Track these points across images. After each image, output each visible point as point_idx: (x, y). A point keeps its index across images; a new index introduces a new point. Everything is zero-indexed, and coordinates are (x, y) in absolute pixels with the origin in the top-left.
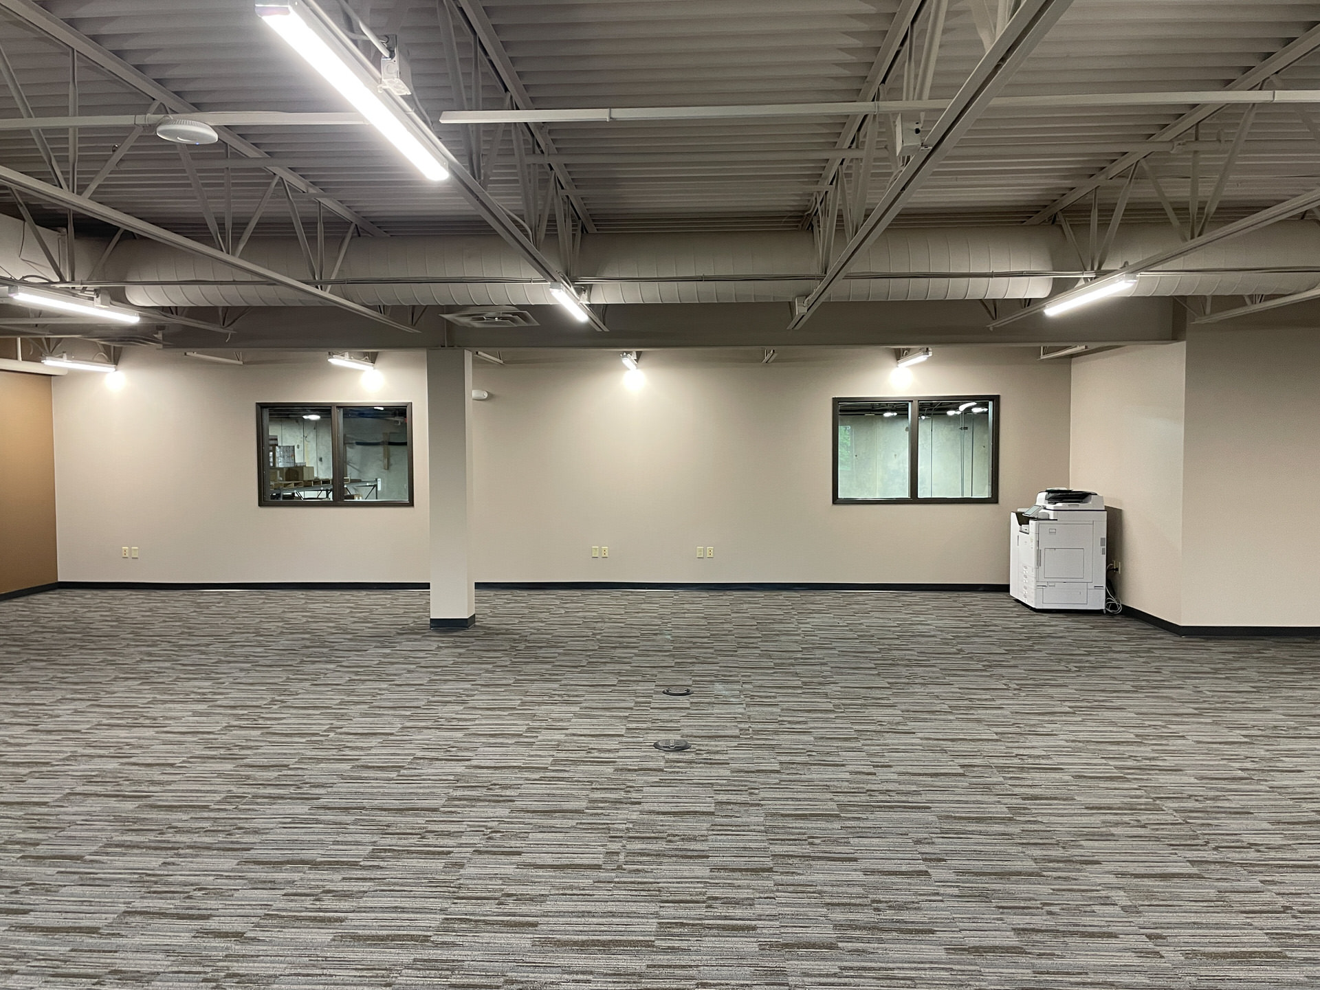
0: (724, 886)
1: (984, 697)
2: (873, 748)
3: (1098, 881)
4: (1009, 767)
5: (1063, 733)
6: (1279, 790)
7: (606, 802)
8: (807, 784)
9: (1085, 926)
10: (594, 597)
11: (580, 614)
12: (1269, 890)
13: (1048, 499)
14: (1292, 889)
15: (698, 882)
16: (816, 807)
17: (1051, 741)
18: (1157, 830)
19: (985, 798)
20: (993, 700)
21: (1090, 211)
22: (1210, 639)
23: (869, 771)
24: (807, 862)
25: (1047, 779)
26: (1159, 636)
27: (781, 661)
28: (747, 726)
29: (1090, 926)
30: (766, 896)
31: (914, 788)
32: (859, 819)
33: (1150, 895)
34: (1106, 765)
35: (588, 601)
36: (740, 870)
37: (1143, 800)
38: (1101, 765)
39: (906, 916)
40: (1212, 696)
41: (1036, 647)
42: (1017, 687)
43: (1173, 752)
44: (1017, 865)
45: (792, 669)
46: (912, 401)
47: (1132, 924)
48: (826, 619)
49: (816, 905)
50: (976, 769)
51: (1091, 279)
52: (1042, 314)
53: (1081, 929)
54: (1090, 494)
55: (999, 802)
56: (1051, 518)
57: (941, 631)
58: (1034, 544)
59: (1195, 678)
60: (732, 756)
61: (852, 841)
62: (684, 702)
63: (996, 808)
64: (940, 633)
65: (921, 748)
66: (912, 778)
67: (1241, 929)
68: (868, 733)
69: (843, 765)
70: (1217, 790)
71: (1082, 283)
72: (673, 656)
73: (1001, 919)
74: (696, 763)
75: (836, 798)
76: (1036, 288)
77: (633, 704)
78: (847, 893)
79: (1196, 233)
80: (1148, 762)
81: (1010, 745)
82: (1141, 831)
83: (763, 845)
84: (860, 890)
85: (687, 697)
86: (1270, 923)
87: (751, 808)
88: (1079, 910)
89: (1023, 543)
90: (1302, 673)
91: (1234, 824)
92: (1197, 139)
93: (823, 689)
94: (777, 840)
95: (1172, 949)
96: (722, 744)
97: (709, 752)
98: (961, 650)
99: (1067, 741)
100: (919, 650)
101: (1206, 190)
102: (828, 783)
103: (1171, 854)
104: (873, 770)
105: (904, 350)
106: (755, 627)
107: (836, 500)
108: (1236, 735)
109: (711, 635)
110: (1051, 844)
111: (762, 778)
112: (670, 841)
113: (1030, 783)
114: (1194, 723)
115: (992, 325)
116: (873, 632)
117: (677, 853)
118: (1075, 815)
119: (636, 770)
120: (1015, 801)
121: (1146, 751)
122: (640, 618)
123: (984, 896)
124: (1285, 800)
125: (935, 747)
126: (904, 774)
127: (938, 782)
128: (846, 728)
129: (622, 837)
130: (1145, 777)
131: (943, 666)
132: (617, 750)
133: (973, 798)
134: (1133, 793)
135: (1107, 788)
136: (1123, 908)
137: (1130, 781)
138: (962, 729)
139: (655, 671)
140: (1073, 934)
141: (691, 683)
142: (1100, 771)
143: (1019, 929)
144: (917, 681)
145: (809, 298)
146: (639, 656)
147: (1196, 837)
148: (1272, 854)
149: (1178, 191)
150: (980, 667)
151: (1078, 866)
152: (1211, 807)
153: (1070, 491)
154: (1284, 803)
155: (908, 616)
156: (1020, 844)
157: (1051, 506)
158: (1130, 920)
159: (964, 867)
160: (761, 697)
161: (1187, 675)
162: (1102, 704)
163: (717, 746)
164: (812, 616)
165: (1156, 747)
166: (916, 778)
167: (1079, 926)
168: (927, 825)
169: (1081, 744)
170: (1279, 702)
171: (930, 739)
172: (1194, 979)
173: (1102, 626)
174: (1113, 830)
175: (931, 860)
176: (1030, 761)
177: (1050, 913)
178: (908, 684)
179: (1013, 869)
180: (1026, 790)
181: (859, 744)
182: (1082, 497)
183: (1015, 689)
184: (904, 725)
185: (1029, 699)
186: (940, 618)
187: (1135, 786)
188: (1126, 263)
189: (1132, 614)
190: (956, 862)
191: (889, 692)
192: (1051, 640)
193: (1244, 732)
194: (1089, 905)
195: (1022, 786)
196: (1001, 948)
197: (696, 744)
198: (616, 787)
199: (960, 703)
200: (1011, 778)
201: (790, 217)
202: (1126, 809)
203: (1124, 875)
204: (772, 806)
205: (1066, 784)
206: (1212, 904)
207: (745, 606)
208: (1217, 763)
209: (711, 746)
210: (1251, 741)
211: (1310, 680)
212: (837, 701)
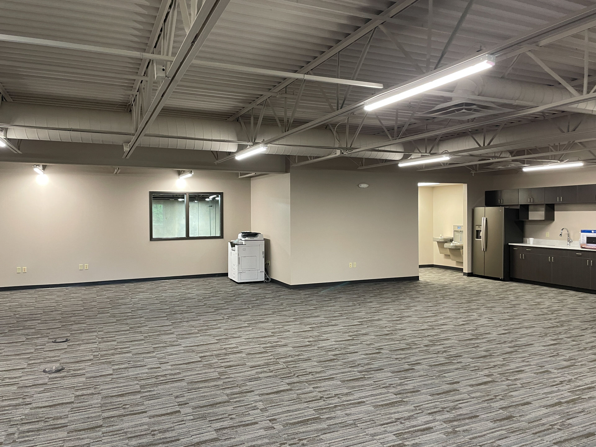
0: (75, 440)
1: (213, 324)
2: (161, 355)
3: (252, 399)
4: (220, 354)
5: (245, 335)
6: (321, 348)
7: (10, 406)
8: (126, 378)
9: (245, 421)
10: (17, 295)
11: (7, 304)
12: (316, 391)
13: (242, 236)
14: (323, 389)
15: (59, 441)
16: (129, 389)
17: (239, 340)
18: (276, 372)
19: (209, 371)
20: (217, 325)
21: (250, 118)
22: (301, 289)
23: (158, 366)
24: (121, 418)
25: (236, 357)
26: (283, 290)
27: (120, 318)
28: (97, 353)
29: (247, 421)
30: (97, 440)
31: (178, 371)
32: (150, 391)
33: (272, 401)
34: (259, 347)
35: (14, 297)
36: (84, 430)
37: (272, 360)
38: (257, 347)
39: (167, 435)
40: (300, 313)
41: (237, 299)
42: (228, 318)
43: (284, 338)
44: (219, 399)
45: (125, 322)
46: (186, 194)
47: (264, 416)
48: (147, 295)
49: (123, 440)
50: (206, 357)
51: (252, 145)
52: (234, 158)
53: (243, 423)
54: (258, 233)
55: (215, 371)
56: (244, 244)
57: (198, 296)
58: (237, 255)
59: (295, 306)
60: (87, 370)
61: (145, 403)
62: (65, 345)
63: (214, 374)
64: (197, 297)
65: (183, 351)
66: (178, 366)
67: (305, 410)
68: (159, 348)
69: (145, 366)
70: (299, 351)
71: (249, 147)
72: (61, 322)
73: (210, 426)
74: (67, 377)
75: (140, 383)
76: (231, 148)
77: (34, 350)
78: (139, 430)
79: (287, 130)
80: (275, 344)
81: (222, 344)
82: (271, 374)
83: (98, 414)
84: (146, 427)
85: (66, 343)
86: (315, 405)
87: (94, 396)
88: (243, 415)
89: (233, 254)
90: (331, 300)
91: (304, 365)
92: (286, 93)
93: (140, 330)
94: (106, 410)
95: (278, 424)
96: (82, 365)
97: (74, 370)
98: (205, 304)
99: (245, 339)
100: (187, 306)
101: (289, 114)
102: (137, 376)
103: (281, 382)
104: (159, 366)
105: (182, 171)
106: (108, 303)
107: (151, 239)
108: (307, 328)
109: (84, 309)
110: (235, 386)
111: (102, 379)
112: (46, 421)
113: (228, 360)
114: (293, 324)
115: (216, 162)
116: (167, 299)
117: (50, 427)
118: (245, 371)
119: (30, 386)
120: (222, 369)
121: (275, 339)
122: (45, 303)
123: (203, 417)
124: (323, 352)
125: (190, 349)
126: (174, 365)
127: (189, 366)
128: (149, 347)
129: (18, 424)
130: (274, 350)
131: (197, 312)
132: (20, 377)
133: (204, 371)
134: (269, 358)
135: (259, 357)
136: (261, 410)
137: (268, 353)
138: (202, 340)
139: (49, 331)
140: (239, 426)
141: (69, 335)
142: (258, 350)
143: (217, 429)
144: (185, 320)
145: (130, 144)
146: (42, 323)
147: (290, 373)
148: (318, 375)
149: (280, 113)
150: (213, 310)
151: (245, 394)
152: (297, 359)
153: (251, 233)
154: (322, 353)
155: (184, 290)
156: (222, 389)
157: (243, 239)
158: (263, 414)
159: (196, 405)
160: (107, 338)
161: (292, 305)
162: (260, 321)
163: (79, 366)
164: (139, 294)
165: (279, 337)
166: (180, 366)
167: (243, 422)
168: (182, 388)
169: (251, 339)
170: (323, 313)
171: (187, 347)
172: (286, 436)
173: (263, 288)
174: (260, 376)
175: (181, 405)
176: (230, 350)
177: (231, 419)
178: (181, 322)
179: (218, 401)
180: (227, 363)
181: (154, 354)
182: (255, 235)
183: (226, 319)
184: (177, 342)
185: (232, 322)
186: (198, 290)
187: (270, 355)
188: (264, 140)
189: (274, 282)
190: (193, 403)
191: (171, 327)
192: (243, 296)
193: (310, 326)
194: (247, 411)
195: (225, 362)
196: (209, 440)
197: (67, 367)
198: (17, 397)
199: (203, 328)
200: (220, 359)
201: (120, 105)
202: (265, 365)
203: (262, 394)
204: (105, 393)
205: (243, 358)
206: (295, 401)
207: (105, 292)
208: (300, 340)
209: (76, 367)
210: (313, 329)
211: (334, 303)
212: (146, 335)
